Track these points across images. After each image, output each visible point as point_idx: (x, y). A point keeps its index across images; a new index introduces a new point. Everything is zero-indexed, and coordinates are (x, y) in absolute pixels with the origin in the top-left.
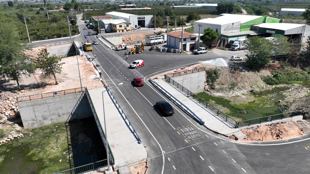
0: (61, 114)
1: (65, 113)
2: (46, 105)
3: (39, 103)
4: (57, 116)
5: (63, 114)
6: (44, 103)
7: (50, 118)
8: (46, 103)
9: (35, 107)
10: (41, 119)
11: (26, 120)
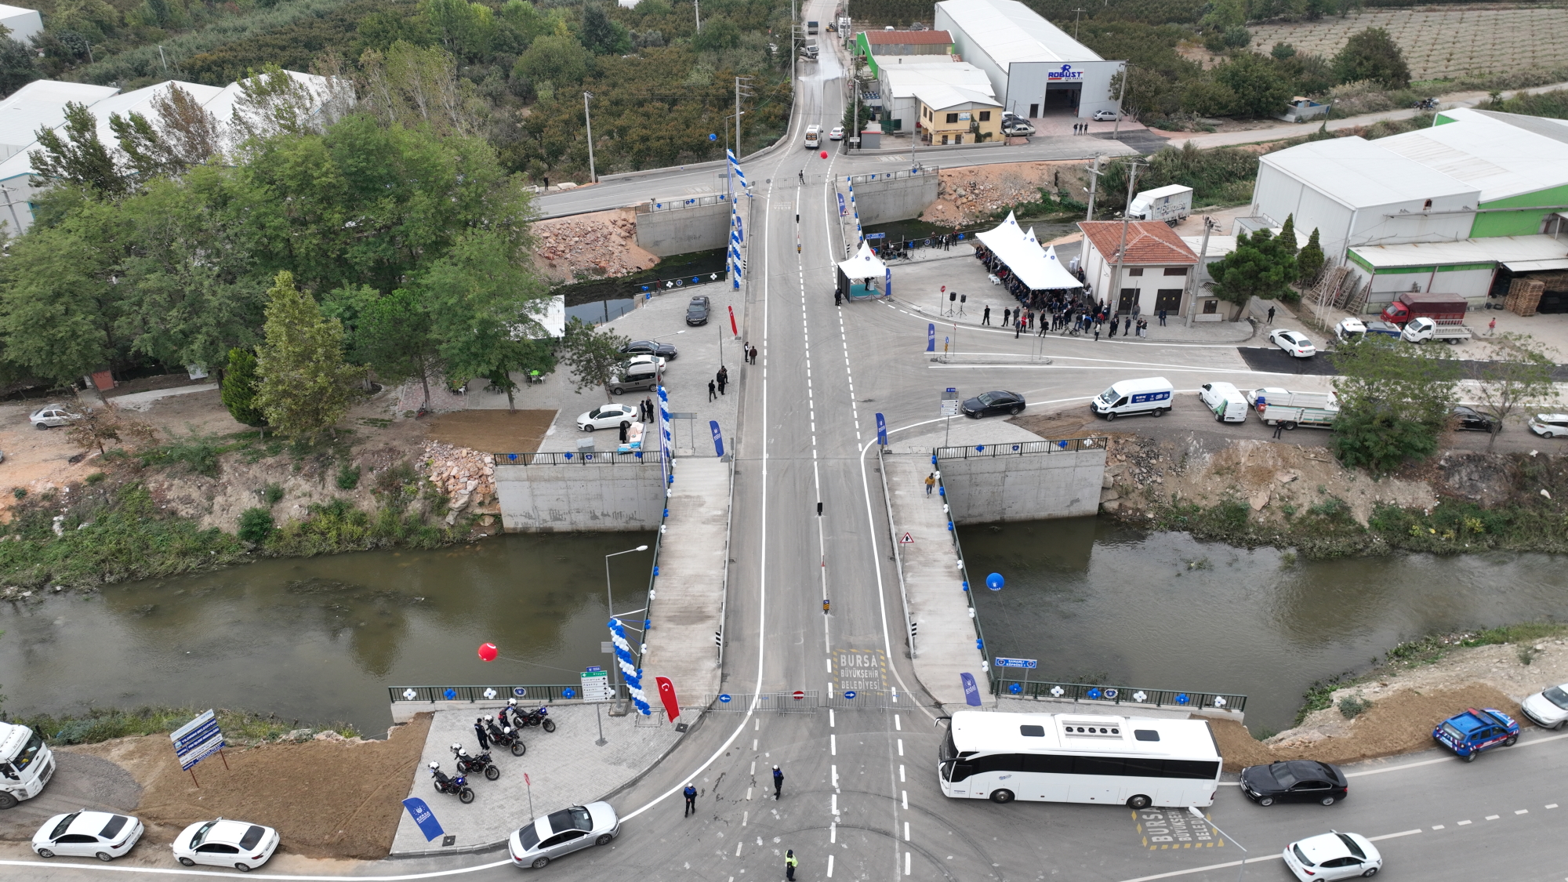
0: (598, 514)
1: (611, 513)
2: (562, 484)
3: (546, 477)
4: (588, 516)
5: (603, 514)
6: (557, 479)
7: (568, 519)
8: (563, 479)
9: (535, 485)
10: (548, 518)
11: (511, 513)
